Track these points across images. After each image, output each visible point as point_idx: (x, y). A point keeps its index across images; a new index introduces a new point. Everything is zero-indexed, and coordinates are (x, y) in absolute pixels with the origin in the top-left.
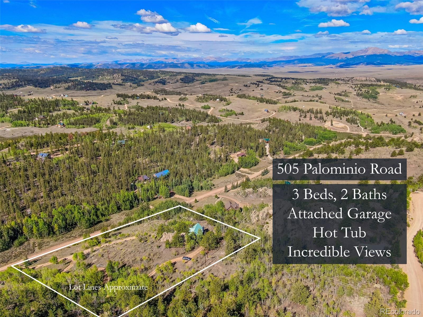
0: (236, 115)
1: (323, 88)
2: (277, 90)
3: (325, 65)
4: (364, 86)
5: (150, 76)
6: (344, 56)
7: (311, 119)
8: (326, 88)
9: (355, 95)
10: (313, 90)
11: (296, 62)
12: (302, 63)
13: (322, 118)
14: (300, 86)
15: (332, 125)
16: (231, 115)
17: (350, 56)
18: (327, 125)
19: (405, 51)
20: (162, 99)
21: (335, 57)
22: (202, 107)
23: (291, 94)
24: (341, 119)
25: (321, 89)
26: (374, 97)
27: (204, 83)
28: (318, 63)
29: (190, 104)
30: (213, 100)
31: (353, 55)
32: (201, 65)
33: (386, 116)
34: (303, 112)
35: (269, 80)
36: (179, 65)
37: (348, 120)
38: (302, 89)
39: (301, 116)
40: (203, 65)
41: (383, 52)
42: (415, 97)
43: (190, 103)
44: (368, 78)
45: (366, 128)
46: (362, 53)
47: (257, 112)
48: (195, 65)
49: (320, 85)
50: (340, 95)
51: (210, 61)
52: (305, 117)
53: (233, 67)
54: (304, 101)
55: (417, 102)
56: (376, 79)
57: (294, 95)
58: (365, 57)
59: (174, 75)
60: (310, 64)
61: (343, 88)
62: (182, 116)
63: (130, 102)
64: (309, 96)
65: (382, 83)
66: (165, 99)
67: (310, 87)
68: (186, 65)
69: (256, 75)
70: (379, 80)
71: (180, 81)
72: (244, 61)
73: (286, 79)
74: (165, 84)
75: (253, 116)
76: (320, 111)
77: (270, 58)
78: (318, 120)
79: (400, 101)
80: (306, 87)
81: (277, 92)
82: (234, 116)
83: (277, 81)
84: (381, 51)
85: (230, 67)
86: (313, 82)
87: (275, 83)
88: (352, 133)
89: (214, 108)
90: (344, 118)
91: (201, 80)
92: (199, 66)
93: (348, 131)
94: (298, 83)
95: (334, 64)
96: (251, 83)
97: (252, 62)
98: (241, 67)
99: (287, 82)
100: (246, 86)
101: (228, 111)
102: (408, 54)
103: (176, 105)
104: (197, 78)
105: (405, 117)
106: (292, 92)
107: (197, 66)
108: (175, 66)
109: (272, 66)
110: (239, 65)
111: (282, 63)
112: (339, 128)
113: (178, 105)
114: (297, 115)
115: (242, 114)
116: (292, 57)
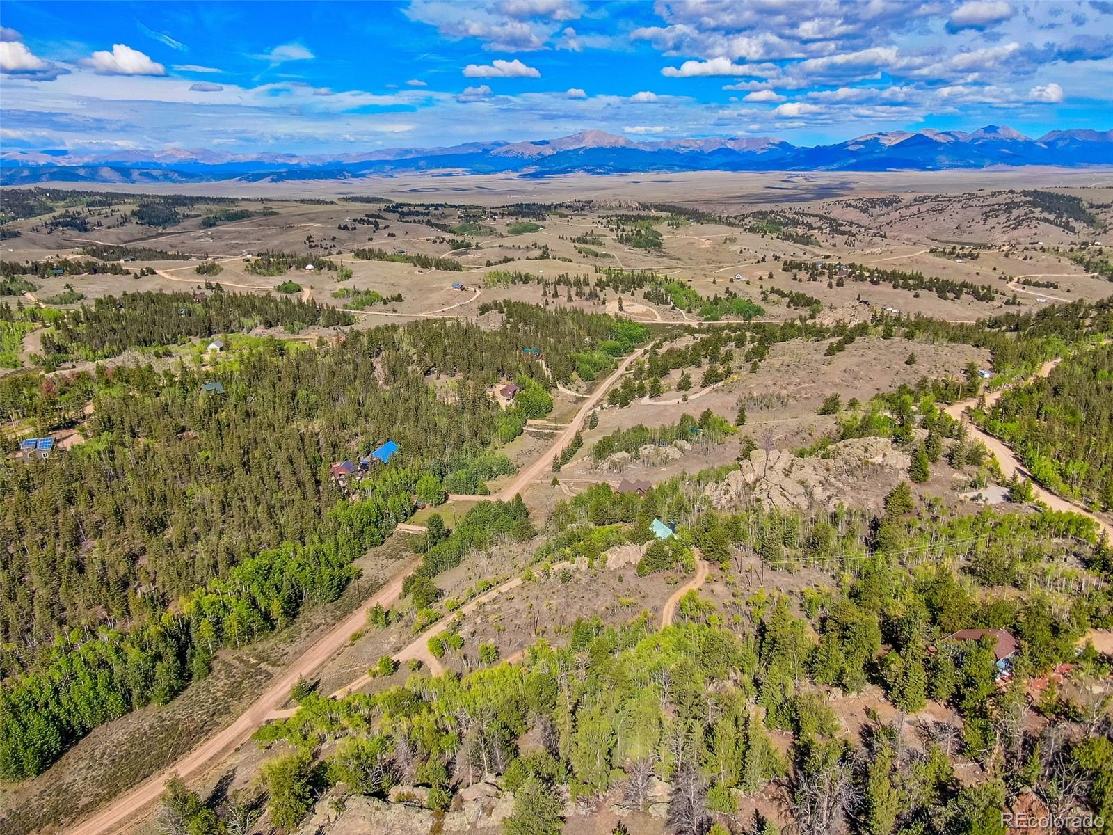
0: (385, 303)
1: (538, 227)
2: (431, 234)
3: (495, 172)
4: (625, 219)
5: (16, 206)
6: (535, 150)
7: (570, 299)
8: (544, 227)
9: (614, 240)
10: (517, 231)
11: (422, 163)
12: (438, 168)
13: (593, 296)
14: (481, 223)
15: (621, 309)
16: (370, 303)
17: (548, 151)
18: (612, 308)
19: (659, 140)
20: (142, 271)
21: (516, 152)
22: (279, 289)
23: (469, 245)
24: (633, 295)
25: (534, 229)
26: (653, 243)
27: (214, 225)
28: (478, 166)
29: (235, 283)
30: (297, 268)
31: (554, 149)
32: (154, 173)
33: (714, 282)
34: (547, 284)
35: (394, 212)
36: (82, 172)
37: (647, 296)
38: (491, 231)
39: (545, 294)
40: (160, 172)
41: (616, 142)
42: (732, 240)
43: (235, 279)
44: (623, 203)
45: (689, 311)
46: (572, 144)
47: (432, 290)
48: (135, 174)
49: (526, 220)
50: (586, 243)
51: (174, 160)
52: (556, 295)
53: (257, 177)
54: (528, 259)
55: (741, 252)
56: (639, 203)
57: (477, 247)
58: (581, 152)
59: (101, 204)
60: (459, 170)
61: (583, 225)
62: (246, 314)
63: (40, 287)
64: (517, 246)
65: (654, 213)
66: (153, 272)
67: (507, 225)
68: (106, 172)
69: (346, 200)
70: (645, 207)
71: (134, 220)
72: (280, 160)
73: (437, 207)
74: (86, 230)
75: (428, 302)
76: (585, 279)
77: (353, 154)
78: (586, 300)
79: (707, 250)
80: (499, 224)
81: (435, 242)
82: (379, 305)
83: (418, 214)
84: (613, 140)
85: (247, 179)
86: (508, 214)
87: (416, 218)
88: (669, 325)
89: (312, 288)
90: (640, 293)
91: (198, 216)
92: (149, 176)
93: (659, 320)
94: (474, 216)
95: (515, 170)
96: (355, 220)
97: (304, 164)
98: (279, 178)
99: (444, 216)
100: (346, 228)
101: (359, 293)
102: (666, 148)
103: (199, 288)
104: (181, 210)
105: (748, 283)
106: (468, 238)
107: (141, 174)
108: (68, 174)
109: (363, 176)
110: (274, 173)
111: (387, 167)
112: (638, 314)
113: (203, 286)
114: (535, 292)
115: (399, 299)
116: (408, 151)
